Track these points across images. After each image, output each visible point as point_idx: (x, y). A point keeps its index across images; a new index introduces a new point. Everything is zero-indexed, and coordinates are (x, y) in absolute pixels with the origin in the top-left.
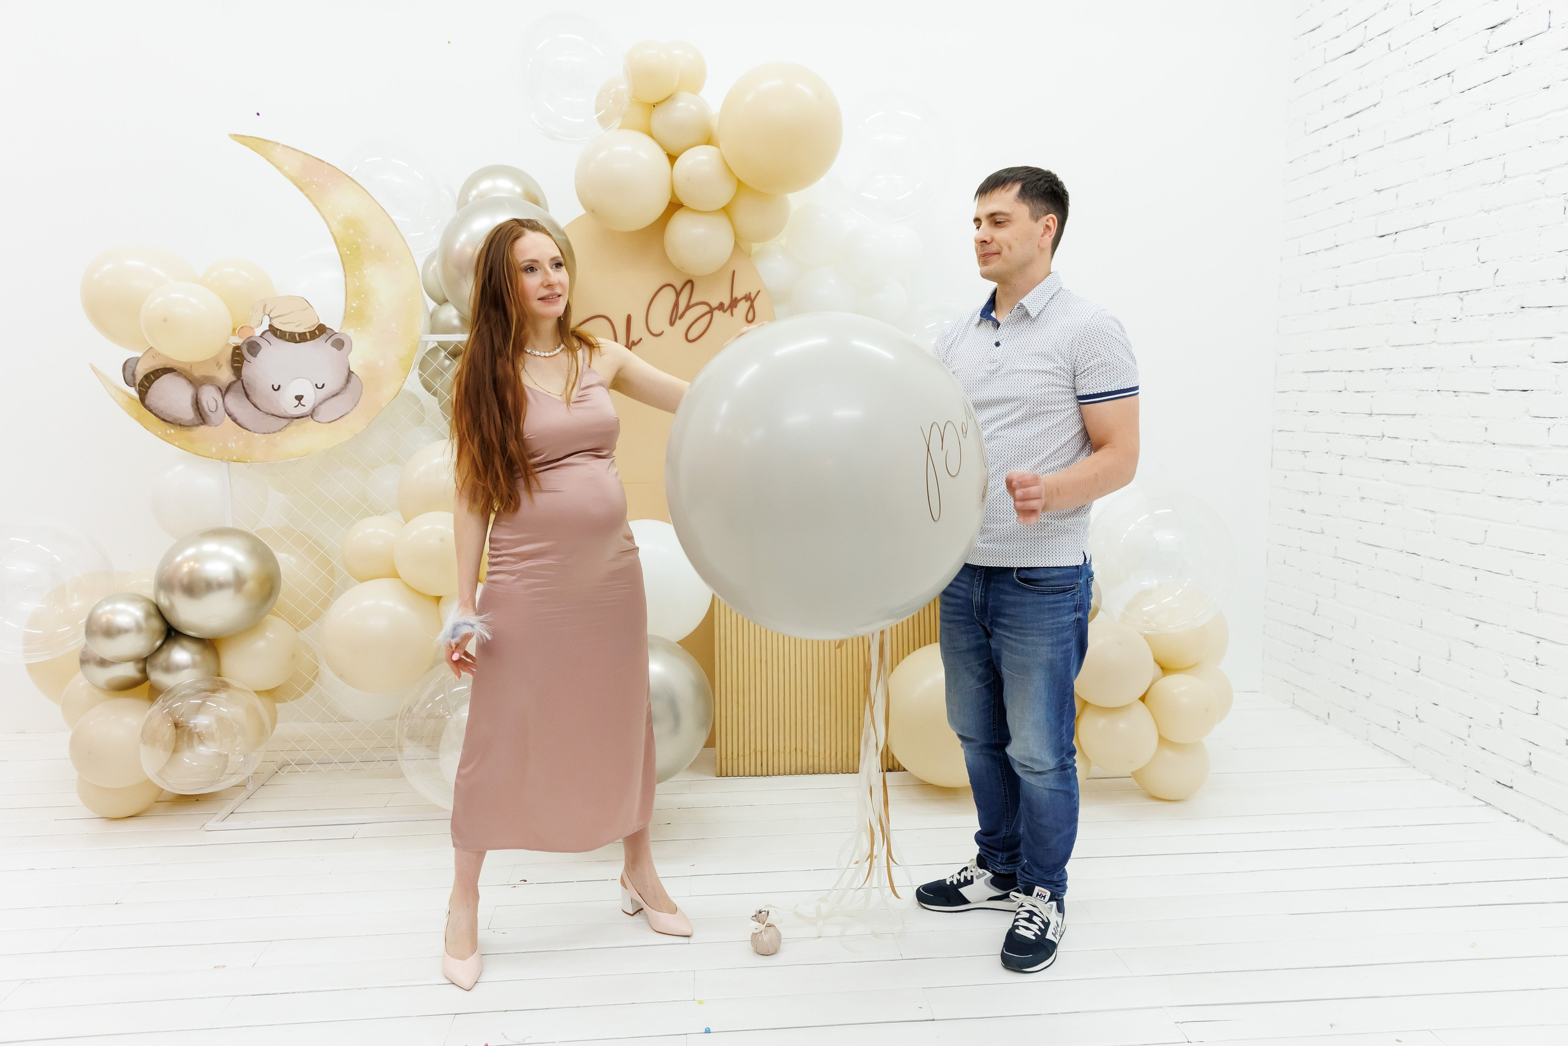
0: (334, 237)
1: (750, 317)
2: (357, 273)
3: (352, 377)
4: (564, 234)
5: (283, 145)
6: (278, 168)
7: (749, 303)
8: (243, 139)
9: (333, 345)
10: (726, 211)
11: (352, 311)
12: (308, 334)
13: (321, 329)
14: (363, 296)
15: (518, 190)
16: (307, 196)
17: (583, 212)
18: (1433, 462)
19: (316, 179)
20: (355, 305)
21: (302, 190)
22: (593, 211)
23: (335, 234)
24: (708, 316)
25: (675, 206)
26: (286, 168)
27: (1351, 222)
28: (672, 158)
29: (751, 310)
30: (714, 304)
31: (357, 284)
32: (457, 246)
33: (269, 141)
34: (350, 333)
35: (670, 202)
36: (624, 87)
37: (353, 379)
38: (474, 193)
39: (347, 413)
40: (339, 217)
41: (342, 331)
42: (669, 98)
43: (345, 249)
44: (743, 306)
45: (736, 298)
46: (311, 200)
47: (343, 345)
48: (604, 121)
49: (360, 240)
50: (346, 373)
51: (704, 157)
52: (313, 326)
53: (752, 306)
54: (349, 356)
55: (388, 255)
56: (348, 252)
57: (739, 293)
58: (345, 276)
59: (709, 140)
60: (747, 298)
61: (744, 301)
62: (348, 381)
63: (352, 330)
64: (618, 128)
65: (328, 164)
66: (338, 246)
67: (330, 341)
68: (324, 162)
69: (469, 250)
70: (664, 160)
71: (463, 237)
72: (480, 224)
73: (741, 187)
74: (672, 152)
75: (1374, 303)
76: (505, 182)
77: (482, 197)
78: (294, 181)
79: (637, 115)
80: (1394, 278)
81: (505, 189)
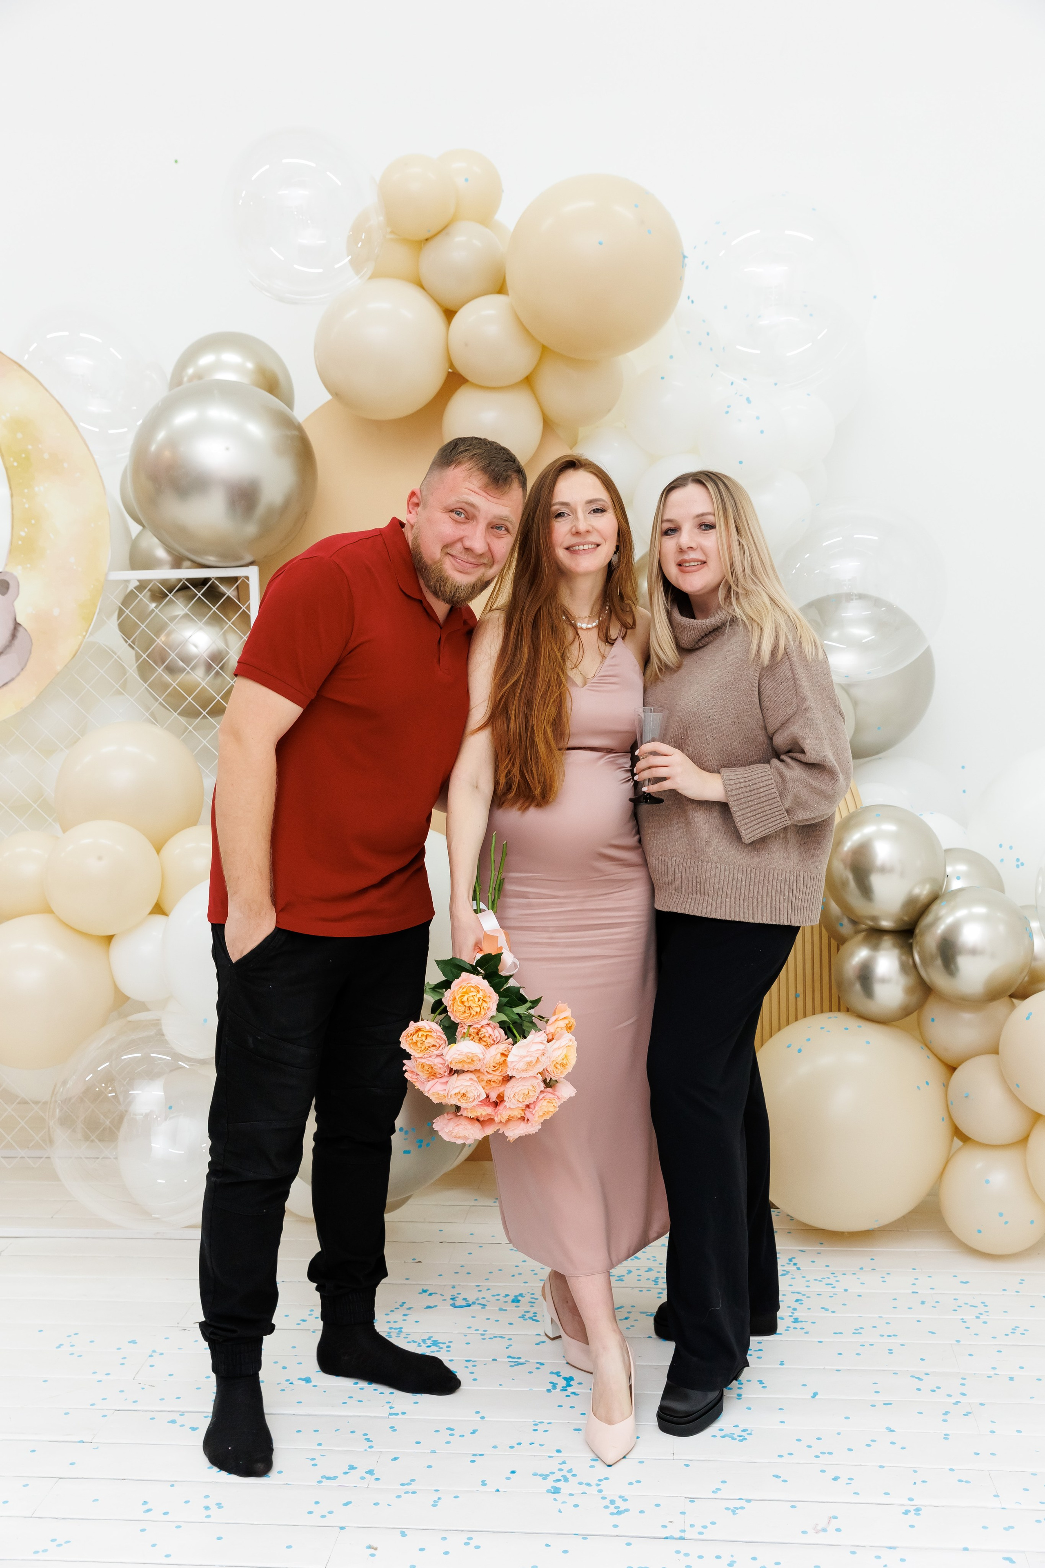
2: (26, 491)
3: (18, 631)
4: (298, 427)
10: (528, 382)
11: (20, 542)
14: (33, 522)
15: (250, 365)
17: (328, 397)
20: (23, 534)
22: (337, 394)
25: (454, 381)
28: (449, 314)
31: (27, 506)
32: (153, 448)
34: (17, 567)
35: (448, 375)
36: (378, 219)
37: (20, 634)
38: (191, 371)
39: (12, 680)
41: (8, 569)
42: (443, 230)
43: (12, 459)
47: (8, 589)
48: (357, 267)
49: (30, 447)
50: (11, 626)
51: (492, 312)
54: (16, 603)
55: (66, 465)
56: (15, 464)
58: (12, 496)
59: (499, 287)
62: (14, 636)
64: (370, 278)
69: (167, 454)
70: (435, 317)
71: (161, 435)
72: (185, 417)
73: (545, 352)
74: (450, 306)
76: (233, 358)
77: (195, 379)
79: (400, 257)
81: (232, 366)
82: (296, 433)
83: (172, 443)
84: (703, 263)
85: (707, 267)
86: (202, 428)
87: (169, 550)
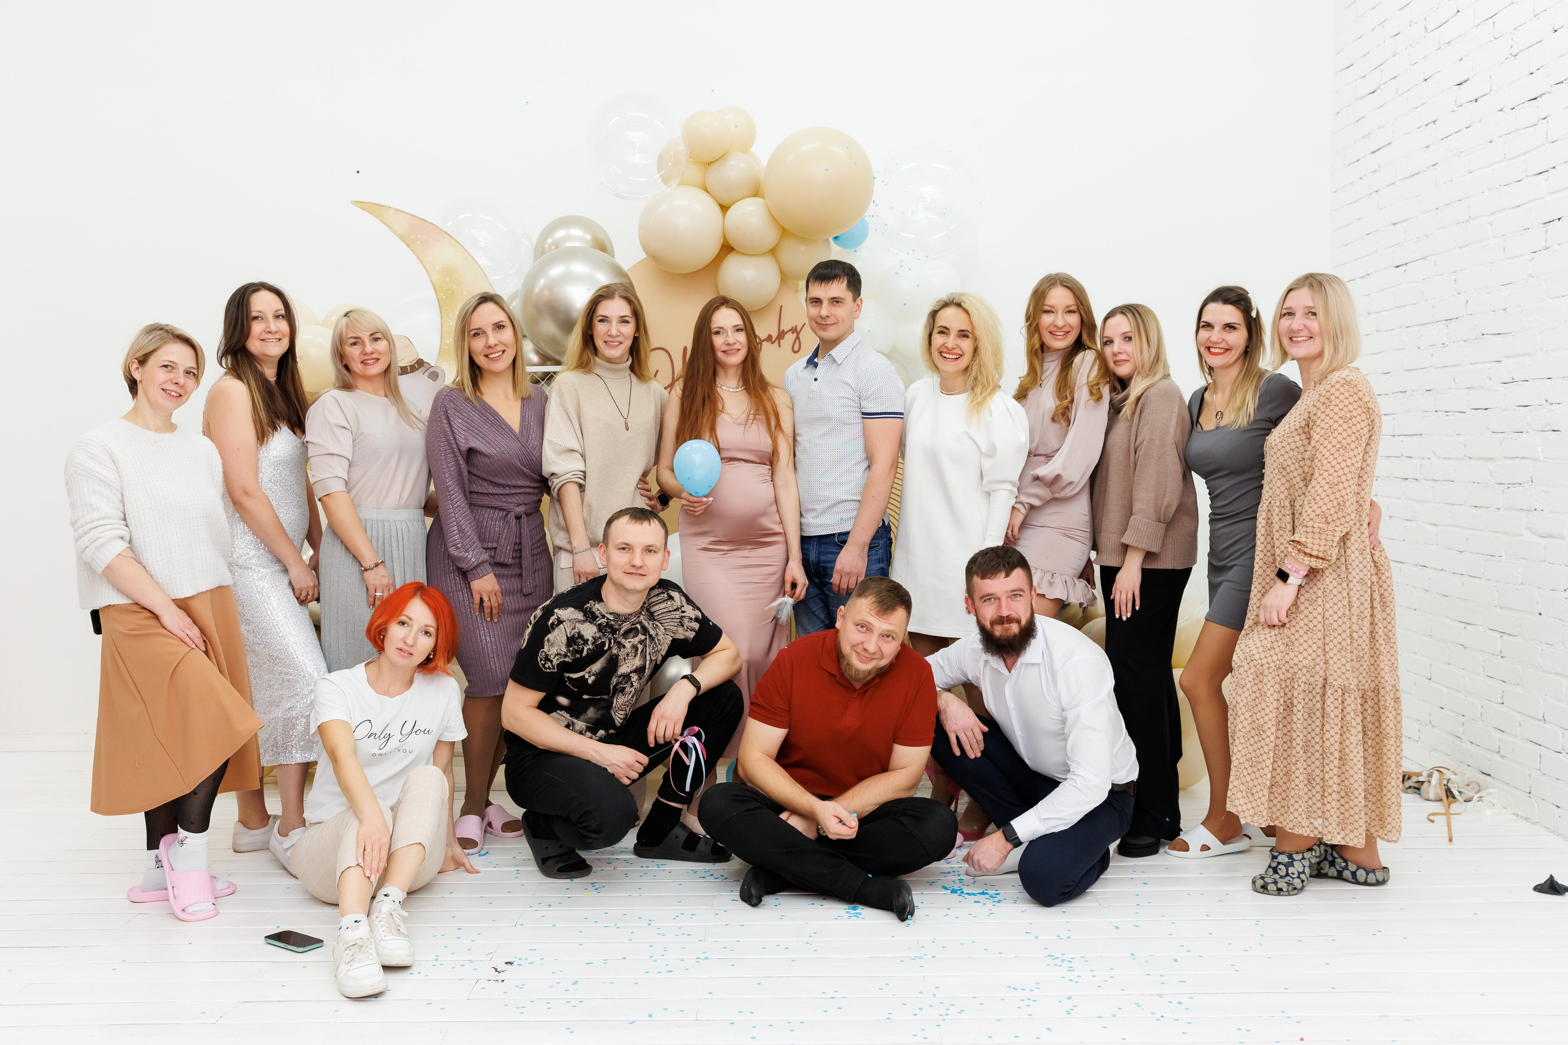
0: (434, 285)
1: (796, 348)
4: (627, 277)
6: (390, 228)
7: (795, 335)
8: (362, 205)
9: (429, 377)
10: (773, 252)
11: (446, 348)
12: (409, 368)
13: (420, 363)
15: (588, 237)
16: (412, 250)
18: (1434, 478)
19: (420, 236)
20: (448, 342)
21: (408, 245)
22: (653, 257)
23: (434, 282)
25: (727, 249)
26: (396, 228)
27: (1377, 252)
28: (724, 208)
29: (797, 341)
32: (537, 290)
33: (383, 206)
34: (442, 368)
35: (723, 245)
36: (682, 148)
38: (550, 241)
40: (437, 267)
41: (437, 365)
42: (722, 157)
43: (442, 294)
44: (790, 338)
45: (783, 331)
46: (416, 254)
47: (438, 377)
48: (666, 180)
49: (454, 290)
51: (753, 208)
52: (413, 361)
53: (798, 338)
56: (443, 300)
57: (785, 327)
58: (442, 317)
59: (757, 193)
60: (794, 330)
61: (790, 333)
63: (446, 363)
64: (678, 185)
65: (430, 223)
66: (435, 292)
67: (427, 374)
68: (426, 221)
69: (546, 293)
70: (717, 210)
71: (542, 282)
72: (556, 271)
73: (785, 232)
74: (723, 203)
75: (1392, 330)
76: (576, 232)
77: (557, 247)
78: (402, 238)
79: (694, 172)
80: (1405, 306)
81: (577, 237)
82: (627, 280)
83: (550, 286)
84: (884, 182)
85: (886, 184)
86: (569, 278)
87: (538, 353)
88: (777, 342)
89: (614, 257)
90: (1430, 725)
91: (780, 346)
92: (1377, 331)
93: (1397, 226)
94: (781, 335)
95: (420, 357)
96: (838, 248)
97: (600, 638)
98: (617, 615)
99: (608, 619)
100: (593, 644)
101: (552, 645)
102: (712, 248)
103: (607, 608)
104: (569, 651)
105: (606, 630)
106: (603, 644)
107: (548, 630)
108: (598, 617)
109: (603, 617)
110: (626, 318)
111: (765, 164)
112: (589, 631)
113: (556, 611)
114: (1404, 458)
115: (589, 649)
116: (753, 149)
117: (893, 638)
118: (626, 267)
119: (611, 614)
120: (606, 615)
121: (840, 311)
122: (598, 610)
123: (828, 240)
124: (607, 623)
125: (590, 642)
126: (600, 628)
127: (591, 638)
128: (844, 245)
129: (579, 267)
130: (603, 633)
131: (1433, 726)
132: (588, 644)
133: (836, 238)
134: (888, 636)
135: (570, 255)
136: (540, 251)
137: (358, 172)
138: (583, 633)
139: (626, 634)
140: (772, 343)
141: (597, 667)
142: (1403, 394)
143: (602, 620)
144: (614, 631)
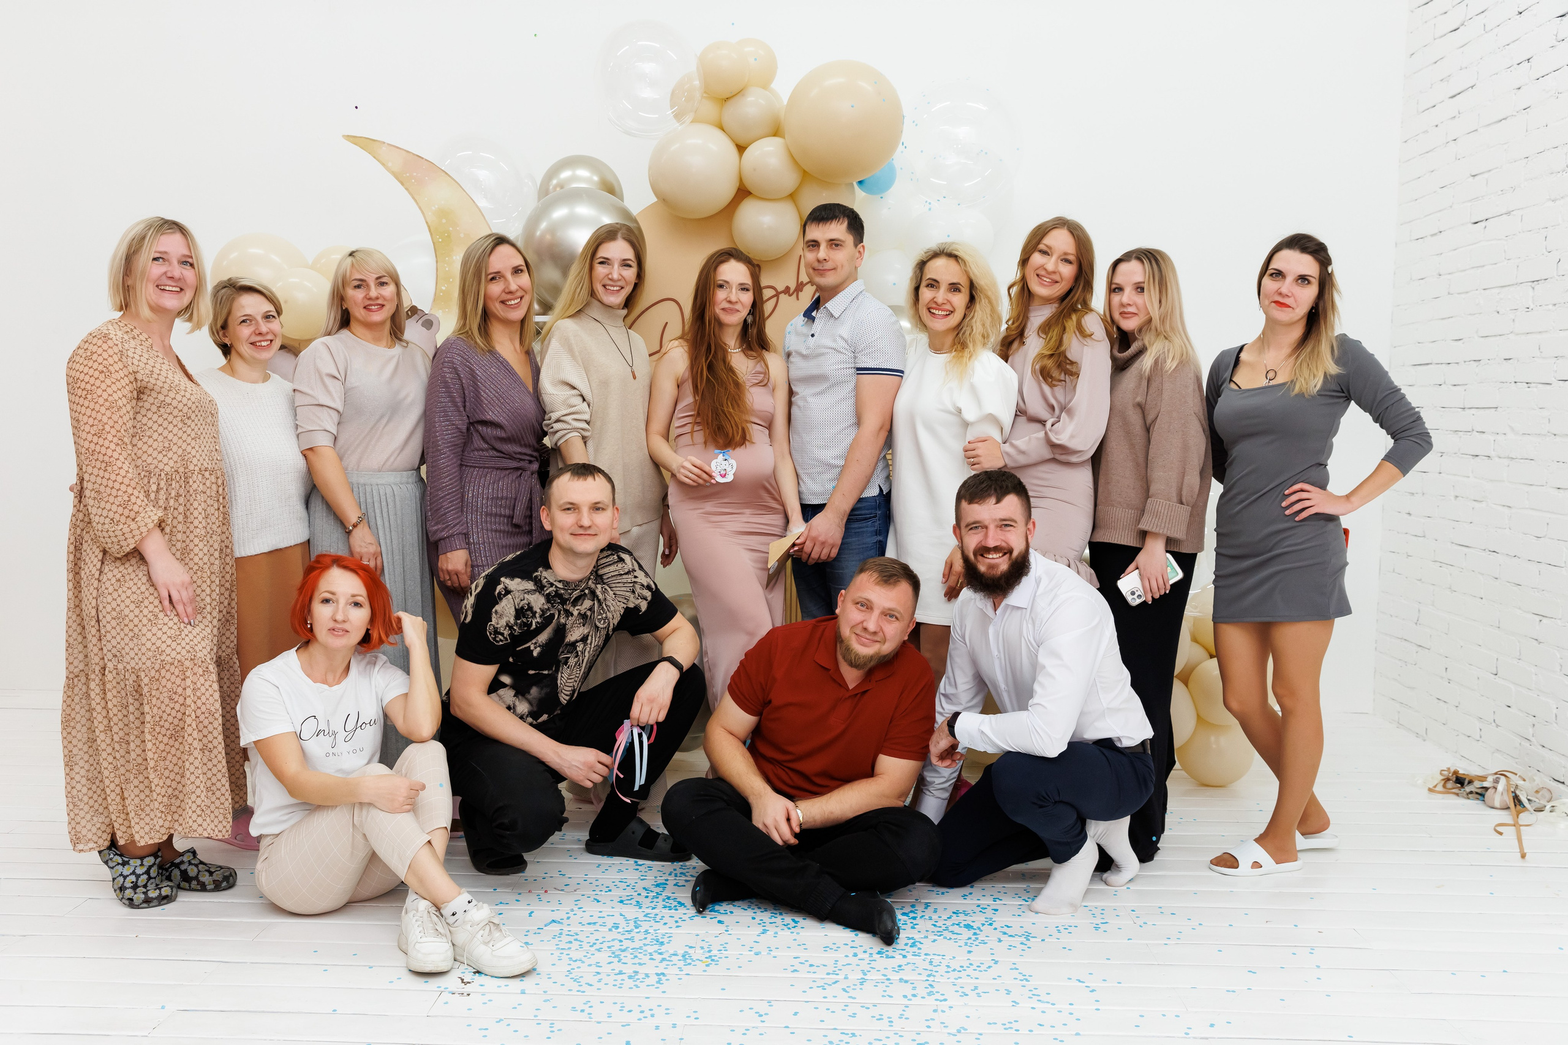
0: (429, 227)
2: (446, 259)
4: (636, 221)
5: (388, 144)
6: (383, 164)
8: (353, 139)
10: (792, 197)
11: (441, 294)
15: (596, 178)
16: (407, 189)
17: (655, 199)
18: (1510, 456)
19: (415, 174)
20: (444, 288)
21: (402, 184)
22: (664, 200)
23: (429, 222)
24: (775, 299)
25: (743, 193)
26: (390, 164)
27: (1451, 207)
28: (741, 149)
30: (780, 288)
31: (447, 269)
32: (538, 233)
33: (377, 140)
34: (439, 314)
35: (738, 190)
36: (697, 83)
38: (555, 182)
40: (433, 208)
42: (739, 93)
43: (437, 237)
46: (410, 193)
48: (678, 116)
49: (451, 229)
51: (772, 149)
56: (440, 240)
58: (437, 262)
59: (776, 132)
61: (809, 285)
63: (441, 311)
64: (692, 122)
65: (426, 160)
66: (431, 234)
67: (420, 322)
68: (423, 158)
69: (548, 237)
70: (734, 151)
71: (543, 225)
72: (559, 213)
73: (805, 177)
74: (741, 143)
75: (1467, 292)
76: (582, 173)
77: (562, 187)
78: (396, 176)
79: (709, 109)
80: (1483, 266)
81: (584, 178)
82: (635, 225)
83: (552, 230)
84: (914, 122)
85: (916, 125)
86: (573, 220)
88: (795, 294)
89: (623, 201)
90: (1493, 724)
91: (798, 299)
92: (1449, 293)
93: (1477, 178)
94: (800, 287)
95: (414, 304)
96: (863, 194)
97: (548, 609)
98: (566, 583)
99: (556, 587)
100: (541, 617)
101: (501, 616)
102: (727, 191)
103: (555, 575)
104: (516, 624)
105: (555, 601)
106: (552, 615)
107: (496, 600)
108: (545, 586)
109: (552, 585)
110: (629, 262)
111: (785, 102)
112: (538, 602)
113: (503, 579)
114: (1475, 433)
115: (538, 622)
116: (773, 86)
117: (897, 618)
118: (635, 211)
119: (560, 581)
120: (555, 583)
121: (840, 256)
122: (545, 578)
123: (852, 184)
124: (556, 592)
125: (537, 615)
126: (548, 598)
127: (538, 611)
128: (869, 191)
129: (583, 210)
130: (552, 604)
131: (1497, 726)
132: (536, 617)
133: (860, 182)
134: (892, 616)
135: (573, 196)
136: (544, 191)
137: (356, 107)
138: (533, 604)
139: (575, 603)
140: (790, 295)
141: (543, 638)
142: (1476, 364)
143: (551, 589)
144: (564, 602)
